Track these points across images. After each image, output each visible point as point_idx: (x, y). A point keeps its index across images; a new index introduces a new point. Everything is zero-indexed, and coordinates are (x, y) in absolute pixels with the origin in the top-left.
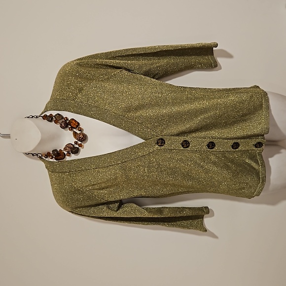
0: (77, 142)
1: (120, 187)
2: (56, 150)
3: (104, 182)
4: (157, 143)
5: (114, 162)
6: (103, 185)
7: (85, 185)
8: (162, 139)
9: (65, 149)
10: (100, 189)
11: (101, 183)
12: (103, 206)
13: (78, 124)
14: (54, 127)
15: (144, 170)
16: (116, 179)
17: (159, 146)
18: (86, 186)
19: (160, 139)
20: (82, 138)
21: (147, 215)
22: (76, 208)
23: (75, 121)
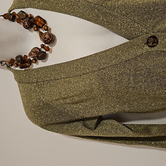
0: (43, 45)
1: (97, 100)
2: (20, 56)
3: (77, 95)
4: (148, 43)
5: (89, 69)
6: (77, 99)
7: (54, 98)
8: (154, 37)
9: (30, 54)
10: (73, 103)
11: (73, 96)
12: (78, 122)
13: (45, 21)
14: (17, 27)
15: (129, 80)
16: (92, 91)
17: (149, 46)
18: (57, 100)
19: (151, 37)
20: (48, 39)
21: (131, 134)
22: (46, 125)
23: (41, 18)
